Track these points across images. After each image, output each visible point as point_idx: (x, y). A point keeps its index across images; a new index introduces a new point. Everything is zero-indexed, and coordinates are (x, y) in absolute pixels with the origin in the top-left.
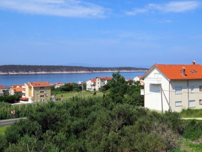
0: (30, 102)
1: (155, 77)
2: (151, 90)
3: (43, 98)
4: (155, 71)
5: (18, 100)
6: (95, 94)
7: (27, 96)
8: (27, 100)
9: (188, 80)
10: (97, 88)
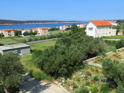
0: (41, 34)
1: (90, 25)
2: (89, 30)
3: (45, 33)
4: (91, 23)
5: (36, 34)
6: (64, 31)
7: (39, 32)
8: (39, 34)
9: (103, 26)
10: (64, 29)
